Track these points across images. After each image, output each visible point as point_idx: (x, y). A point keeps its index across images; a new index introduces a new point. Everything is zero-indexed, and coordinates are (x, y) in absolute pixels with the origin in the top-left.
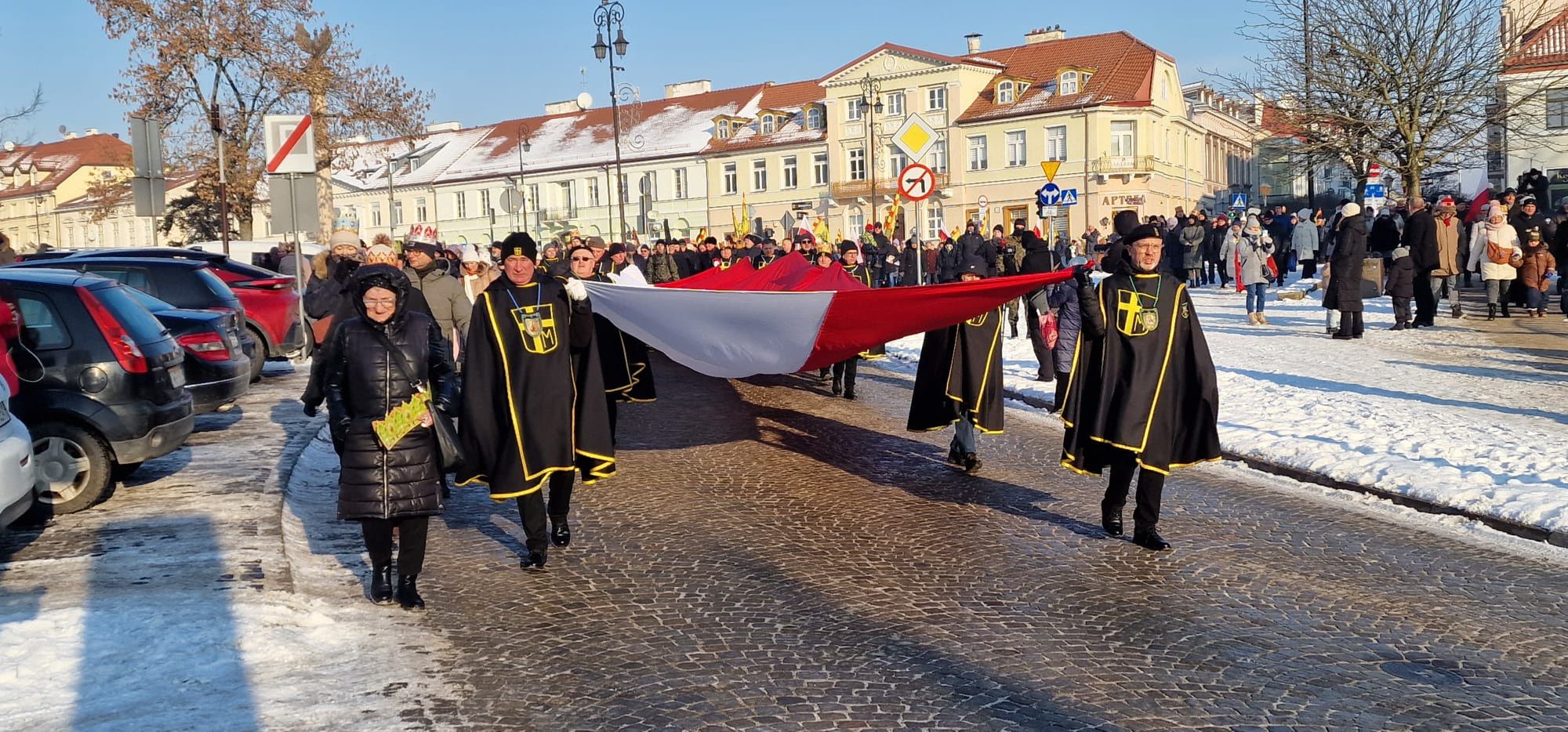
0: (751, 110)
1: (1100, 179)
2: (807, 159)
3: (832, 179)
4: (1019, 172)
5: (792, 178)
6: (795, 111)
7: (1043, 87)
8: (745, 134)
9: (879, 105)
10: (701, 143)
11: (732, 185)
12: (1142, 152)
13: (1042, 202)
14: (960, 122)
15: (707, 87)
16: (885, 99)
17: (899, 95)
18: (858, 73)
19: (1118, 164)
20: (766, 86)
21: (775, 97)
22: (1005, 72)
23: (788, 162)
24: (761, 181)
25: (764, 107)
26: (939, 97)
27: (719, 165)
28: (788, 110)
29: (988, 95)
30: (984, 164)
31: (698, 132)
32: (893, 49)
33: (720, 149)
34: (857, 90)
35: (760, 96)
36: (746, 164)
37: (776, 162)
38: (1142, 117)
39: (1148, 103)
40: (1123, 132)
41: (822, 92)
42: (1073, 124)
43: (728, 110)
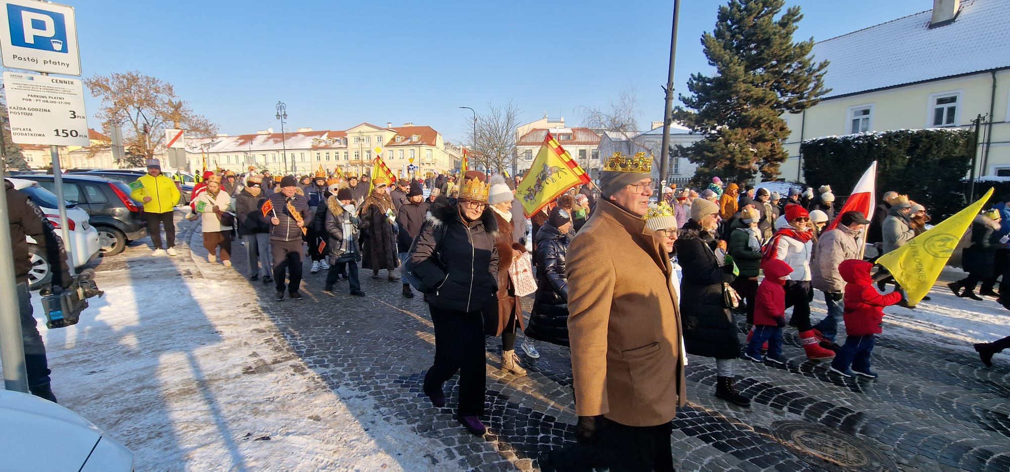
0: (325, 137)
1: (423, 164)
2: (342, 153)
3: (349, 159)
4: (402, 161)
5: (337, 158)
6: (338, 139)
7: (408, 139)
8: (322, 144)
9: (363, 140)
10: (309, 146)
11: (319, 158)
12: (434, 158)
13: (409, 169)
14: (386, 146)
15: (311, 130)
16: (365, 138)
17: (369, 137)
18: (358, 130)
19: (428, 160)
20: (329, 132)
21: (332, 135)
22: (398, 134)
23: (336, 153)
24: (328, 158)
25: (329, 137)
26: (380, 139)
27: (315, 152)
28: (336, 138)
29: (393, 139)
30: (393, 158)
31: (308, 143)
32: (367, 125)
33: (315, 148)
34: (357, 135)
35: (327, 134)
36: (323, 153)
37: (332, 153)
38: (433, 148)
39: (435, 145)
40: (429, 152)
41: (346, 134)
42: (416, 149)
43: (317, 137)
